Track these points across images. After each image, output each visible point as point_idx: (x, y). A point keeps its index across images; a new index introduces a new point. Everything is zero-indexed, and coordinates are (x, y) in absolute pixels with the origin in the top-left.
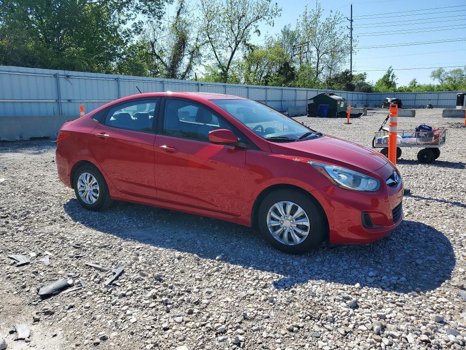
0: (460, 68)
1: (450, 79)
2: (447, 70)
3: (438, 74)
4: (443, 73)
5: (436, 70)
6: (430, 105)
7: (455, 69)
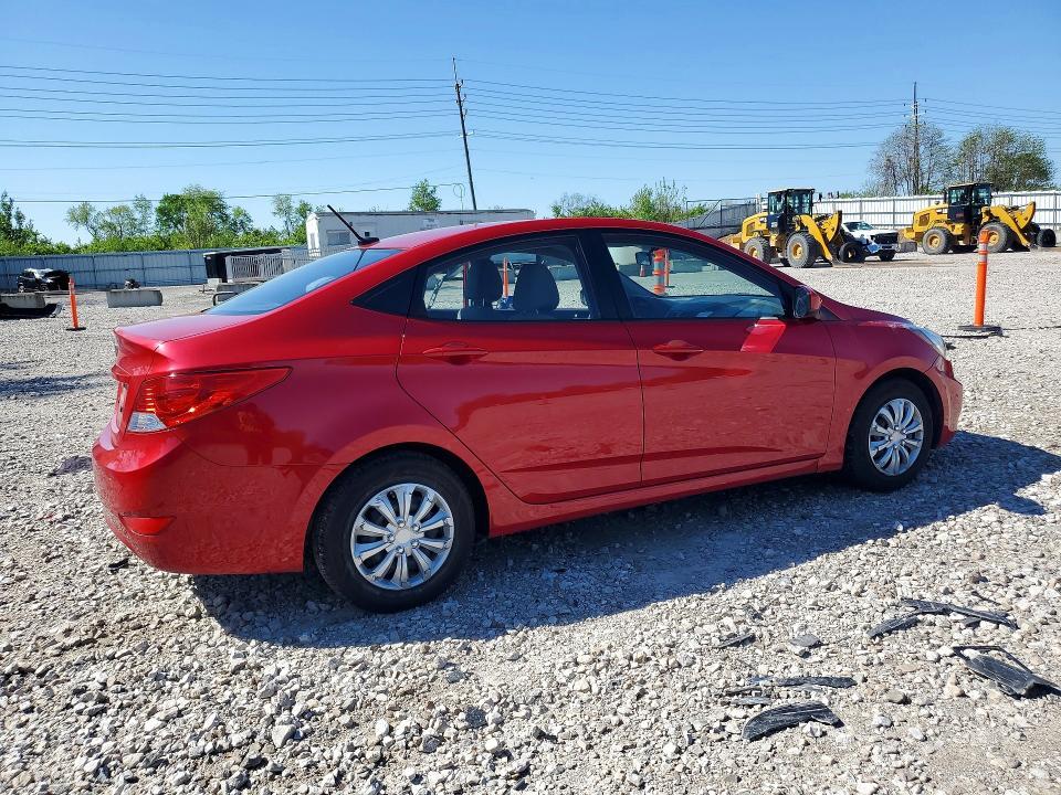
0: (125, 204)
1: (111, 226)
2: (101, 208)
3: (82, 216)
4: (94, 214)
5: (76, 205)
6: (133, 281)
7: (117, 205)
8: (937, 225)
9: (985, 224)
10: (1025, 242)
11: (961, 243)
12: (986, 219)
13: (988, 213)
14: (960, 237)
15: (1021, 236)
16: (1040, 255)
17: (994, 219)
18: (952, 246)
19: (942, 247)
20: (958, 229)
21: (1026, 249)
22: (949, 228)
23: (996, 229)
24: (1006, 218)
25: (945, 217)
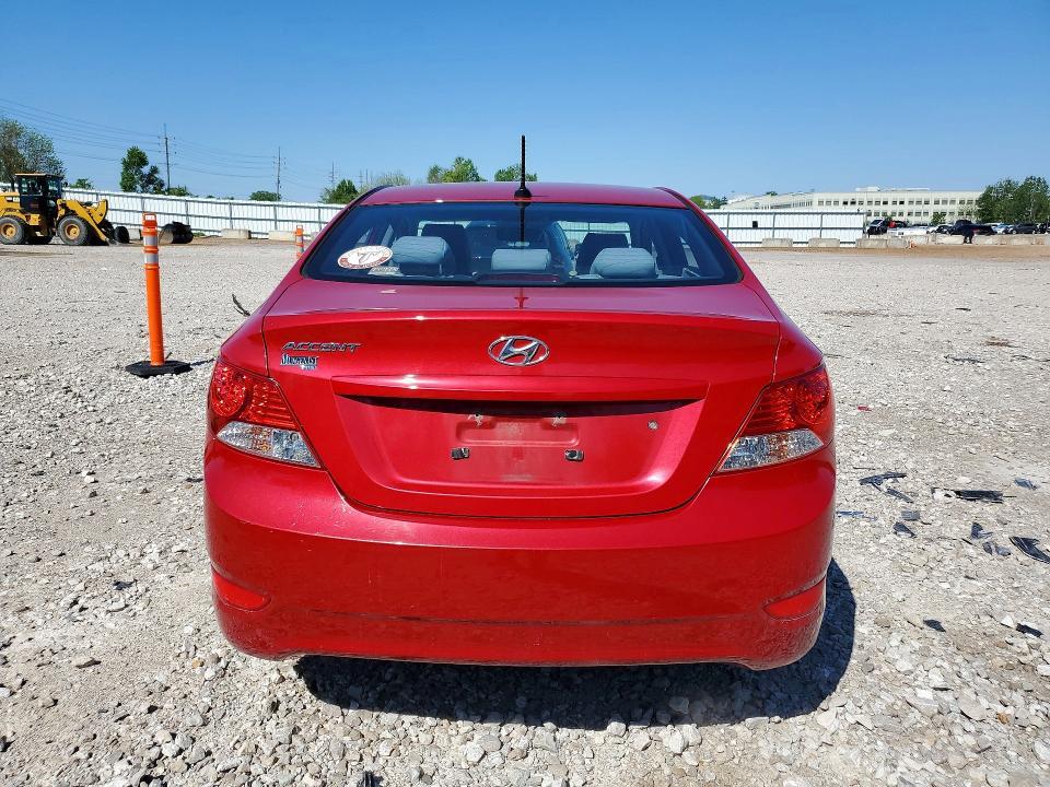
8: (7, 214)
9: (62, 217)
10: (103, 237)
11: (38, 234)
12: (62, 212)
13: (64, 205)
14: (36, 228)
15: (99, 231)
16: (116, 250)
17: (70, 213)
18: (29, 237)
19: (18, 237)
20: (35, 220)
21: (105, 244)
22: (23, 217)
23: (74, 222)
24: (82, 212)
25: (18, 207)
